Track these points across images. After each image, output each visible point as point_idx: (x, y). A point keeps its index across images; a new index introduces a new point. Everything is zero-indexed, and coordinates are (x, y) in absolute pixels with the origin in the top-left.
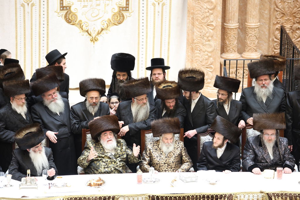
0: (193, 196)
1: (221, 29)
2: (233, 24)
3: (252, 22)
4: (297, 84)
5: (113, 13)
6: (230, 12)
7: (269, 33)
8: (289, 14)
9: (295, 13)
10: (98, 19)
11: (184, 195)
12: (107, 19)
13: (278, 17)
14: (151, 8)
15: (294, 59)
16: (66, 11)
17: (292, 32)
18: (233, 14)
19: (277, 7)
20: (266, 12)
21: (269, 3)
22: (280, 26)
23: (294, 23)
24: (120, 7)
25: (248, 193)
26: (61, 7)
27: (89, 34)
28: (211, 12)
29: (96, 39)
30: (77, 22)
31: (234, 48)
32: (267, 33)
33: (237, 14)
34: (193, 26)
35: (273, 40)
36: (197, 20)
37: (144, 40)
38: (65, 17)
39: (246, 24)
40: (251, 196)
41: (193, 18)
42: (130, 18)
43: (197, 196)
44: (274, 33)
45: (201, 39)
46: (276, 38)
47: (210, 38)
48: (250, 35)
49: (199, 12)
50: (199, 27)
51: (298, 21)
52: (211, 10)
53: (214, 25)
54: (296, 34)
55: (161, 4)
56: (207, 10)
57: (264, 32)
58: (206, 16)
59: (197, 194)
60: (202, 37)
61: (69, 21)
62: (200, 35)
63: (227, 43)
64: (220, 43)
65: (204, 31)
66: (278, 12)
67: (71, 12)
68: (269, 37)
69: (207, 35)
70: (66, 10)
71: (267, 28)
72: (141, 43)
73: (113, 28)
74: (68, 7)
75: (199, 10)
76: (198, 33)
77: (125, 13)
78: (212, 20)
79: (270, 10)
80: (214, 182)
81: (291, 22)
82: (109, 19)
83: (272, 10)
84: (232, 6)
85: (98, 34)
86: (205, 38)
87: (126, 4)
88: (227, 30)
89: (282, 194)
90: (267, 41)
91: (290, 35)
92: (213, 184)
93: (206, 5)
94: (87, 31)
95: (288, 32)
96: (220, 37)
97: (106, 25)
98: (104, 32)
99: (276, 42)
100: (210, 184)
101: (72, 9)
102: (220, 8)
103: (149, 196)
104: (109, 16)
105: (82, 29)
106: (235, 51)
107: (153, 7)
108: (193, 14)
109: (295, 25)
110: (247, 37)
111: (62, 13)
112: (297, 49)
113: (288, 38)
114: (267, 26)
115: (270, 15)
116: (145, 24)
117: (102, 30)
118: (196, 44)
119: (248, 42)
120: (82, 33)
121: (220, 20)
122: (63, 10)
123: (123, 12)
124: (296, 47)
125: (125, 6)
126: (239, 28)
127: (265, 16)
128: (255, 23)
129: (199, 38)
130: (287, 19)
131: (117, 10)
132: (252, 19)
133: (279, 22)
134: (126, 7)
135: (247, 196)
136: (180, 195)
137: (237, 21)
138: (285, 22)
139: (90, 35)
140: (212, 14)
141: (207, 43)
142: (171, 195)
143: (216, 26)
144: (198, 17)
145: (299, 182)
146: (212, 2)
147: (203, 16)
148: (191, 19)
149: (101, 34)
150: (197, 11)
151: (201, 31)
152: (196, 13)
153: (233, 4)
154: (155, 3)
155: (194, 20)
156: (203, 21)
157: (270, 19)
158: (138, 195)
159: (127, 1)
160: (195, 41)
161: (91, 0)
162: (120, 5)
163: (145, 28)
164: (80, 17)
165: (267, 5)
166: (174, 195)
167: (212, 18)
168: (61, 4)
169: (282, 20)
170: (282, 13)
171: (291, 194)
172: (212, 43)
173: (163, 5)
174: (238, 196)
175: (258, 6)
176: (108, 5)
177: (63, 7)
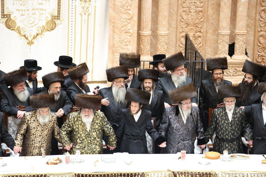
0: (112, 174)
1: (136, 36)
2: (147, 32)
3: (163, 31)
4: (199, 82)
5: (47, 21)
6: (145, 21)
7: (176, 40)
8: (192, 24)
9: (197, 24)
10: (34, 25)
11: (105, 173)
12: (41, 26)
13: (183, 27)
14: (78, 17)
15: (196, 61)
16: (7, 19)
17: (195, 39)
18: (146, 23)
19: (183, 18)
20: (174, 22)
21: (176, 15)
22: (185, 34)
23: (196, 32)
24: (53, 16)
25: (157, 172)
26: (2, 15)
27: (26, 38)
28: (128, 21)
29: (32, 42)
30: (16, 28)
31: (148, 52)
32: (174, 40)
33: (150, 24)
34: (114, 33)
35: (179, 45)
36: (117, 28)
37: (73, 44)
38: (6, 23)
39: (158, 32)
40: (160, 174)
41: (114, 26)
42: (61, 26)
43: (115, 174)
44: (180, 40)
45: (121, 44)
46: (182, 44)
47: (128, 43)
48: (160, 41)
49: (119, 21)
50: (119, 34)
51: (199, 31)
52: (128, 20)
53: (131, 33)
54: (198, 41)
55: (87, 14)
56: (125, 20)
57: (172, 39)
58: (124, 25)
59: (115, 173)
60: (121, 42)
61: (9, 27)
62: (120, 41)
63: (142, 47)
64: (136, 47)
65: (123, 37)
66: (183, 23)
67: (11, 19)
68: (176, 43)
69: (126, 40)
70: (7, 17)
71: (175, 36)
72: (70, 46)
73: (47, 34)
74: (8, 15)
75: (118, 20)
76: (118, 39)
77: (57, 21)
78: (129, 28)
79: (177, 21)
81: (194, 31)
82: (43, 26)
83: (179, 21)
84: (146, 17)
85: (34, 38)
86: (124, 43)
87: (58, 14)
88: (142, 36)
89: (185, 173)
90: (175, 47)
91: (193, 42)
92: (129, 164)
93: (124, 16)
94: (25, 36)
95: (191, 39)
96: (136, 43)
97: (41, 31)
98: (39, 36)
99: (182, 47)
100: (126, 164)
101: (12, 17)
102: (136, 18)
103: (75, 174)
104: (43, 23)
105: (20, 34)
106: (148, 55)
107: (80, 16)
108: (114, 23)
109: (197, 34)
110: (158, 43)
111: (3, 20)
112: (199, 53)
113: (191, 44)
114: (174, 34)
115: (177, 25)
116: (73, 31)
117: (38, 34)
118: (116, 48)
119: (159, 47)
120: (20, 37)
121: (136, 28)
122: (4, 17)
123: (55, 20)
124: (198, 51)
125: (57, 15)
126: (152, 35)
127: (173, 26)
128: (165, 31)
129: (119, 43)
130: (190, 28)
131: (50, 18)
132: (162, 28)
133: (184, 31)
134: (58, 16)
135: (156, 174)
136: (101, 173)
137: (150, 30)
138: (189, 31)
139: (27, 39)
140: (129, 23)
141: (126, 47)
142: (94, 174)
143: (133, 33)
144: (117, 25)
145: (199, 163)
146: (129, 14)
147: (122, 25)
148: (112, 27)
149: (37, 38)
150: (117, 20)
151: (120, 37)
152: (117, 22)
153: (147, 15)
154: (82, 13)
155: (115, 28)
156: (122, 29)
157: (177, 28)
158: (66, 174)
159: (58, 11)
160: (116, 45)
161: (28, 10)
162: (53, 14)
163: (73, 33)
164: (19, 24)
165: (175, 17)
166: (96, 174)
167: (129, 26)
168: (2, 12)
169: (187, 30)
170: (187, 24)
171: (192, 172)
172: (129, 47)
173: (89, 15)
174: (149, 174)
175: (167, 18)
176: (42, 14)
177: (4, 15)
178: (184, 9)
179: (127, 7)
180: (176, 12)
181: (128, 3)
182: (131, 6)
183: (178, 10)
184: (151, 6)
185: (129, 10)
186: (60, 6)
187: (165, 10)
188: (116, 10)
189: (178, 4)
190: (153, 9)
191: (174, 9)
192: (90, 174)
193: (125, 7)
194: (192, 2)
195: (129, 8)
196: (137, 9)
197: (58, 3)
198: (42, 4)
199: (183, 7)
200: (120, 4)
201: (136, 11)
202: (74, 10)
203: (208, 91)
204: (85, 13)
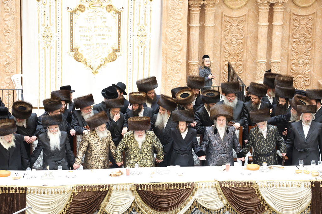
0: (166, 184)
1: (186, 64)
2: (195, 61)
5: (109, 54)
6: (192, 52)
7: (220, 68)
8: (234, 54)
9: (238, 54)
10: (98, 57)
11: (160, 184)
12: (104, 58)
13: (226, 56)
16: (75, 52)
17: (236, 67)
18: (194, 54)
19: (225, 49)
20: (218, 53)
21: (220, 46)
22: (227, 62)
23: (238, 61)
24: (114, 49)
25: (205, 182)
27: (91, 68)
28: (179, 52)
29: (96, 72)
30: (83, 60)
32: (219, 68)
33: (197, 54)
34: (167, 62)
35: (223, 72)
36: (169, 58)
38: (74, 56)
41: (166, 57)
42: (121, 57)
43: (169, 184)
44: (223, 68)
45: (172, 72)
46: (225, 71)
47: (178, 71)
50: (171, 63)
51: (240, 60)
52: (179, 51)
53: (181, 62)
54: (239, 68)
55: (143, 47)
56: (176, 51)
57: (217, 67)
58: (175, 55)
61: (77, 59)
62: (172, 69)
64: (186, 75)
65: (174, 66)
66: (226, 53)
67: (78, 53)
68: (220, 70)
69: (177, 69)
70: (75, 51)
71: (219, 64)
72: (129, 75)
73: (109, 64)
74: (76, 49)
75: (170, 51)
76: (170, 67)
77: (117, 54)
79: (221, 52)
81: (235, 60)
82: (106, 58)
83: (222, 51)
85: (98, 68)
86: (175, 71)
87: (118, 47)
88: (191, 65)
89: (229, 182)
90: (219, 74)
91: (235, 69)
92: (181, 175)
93: (175, 48)
94: (90, 66)
95: (233, 67)
96: (186, 71)
97: (103, 62)
98: (102, 67)
99: (225, 74)
100: (178, 175)
101: (79, 51)
102: (185, 50)
103: (135, 185)
104: (106, 55)
105: (86, 65)
107: (137, 49)
108: (166, 54)
111: (72, 54)
112: (240, 79)
113: (233, 71)
114: (219, 63)
115: (221, 55)
116: (131, 61)
117: (101, 65)
118: (169, 76)
120: (86, 68)
121: (185, 58)
122: (73, 51)
123: (116, 53)
124: (239, 77)
125: (117, 48)
126: (199, 64)
127: (217, 56)
129: (170, 71)
130: (232, 58)
131: (111, 51)
133: (227, 60)
134: (118, 49)
135: (204, 184)
136: (157, 184)
137: (198, 59)
138: (231, 60)
139: (92, 69)
140: (180, 54)
141: (176, 74)
142: (151, 184)
143: (183, 62)
144: (169, 56)
145: (241, 174)
146: (179, 46)
147: (173, 56)
148: (164, 58)
149: (100, 68)
150: (169, 52)
151: (172, 66)
152: (168, 53)
153: (194, 47)
154: (139, 46)
156: (173, 59)
157: (221, 57)
158: (127, 184)
159: (118, 45)
160: (168, 73)
161: (93, 44)
162: (114, 47)
164: (85, 56)
165: (219, 48)
166: (153, 184)
167: (179, 57)
168: (71, 47)
169: (229, 59)
170: (229, 54)
171: (235, 182)
172: (180, 74)
173: (145, 47)
174: (198, 184)
175: (212, 49)
176: (105, 47)
177: (72, 50)
178: (227, 41)
179: (177, 40)
180: (220, 44)
181: (178, 37)
182: (180, 39)
183: (221, 42)
184: (198, 39)
185: (179, 43)
186: (120, 40)
187: (210, 42)
188: (168, 43)
189: (221, 37)
190: (199, 42)
191: (218, 41)
192: (147, 184)
193: (176, 40)
194: (233, 36)
195: (179, 41)
196: (186, 41)
197: (118, 38)
198: (104, 39)
199: (226, 40)
200: (172, 38)
201: (186, 43)
202: (131, 43)
204: (141, 46)
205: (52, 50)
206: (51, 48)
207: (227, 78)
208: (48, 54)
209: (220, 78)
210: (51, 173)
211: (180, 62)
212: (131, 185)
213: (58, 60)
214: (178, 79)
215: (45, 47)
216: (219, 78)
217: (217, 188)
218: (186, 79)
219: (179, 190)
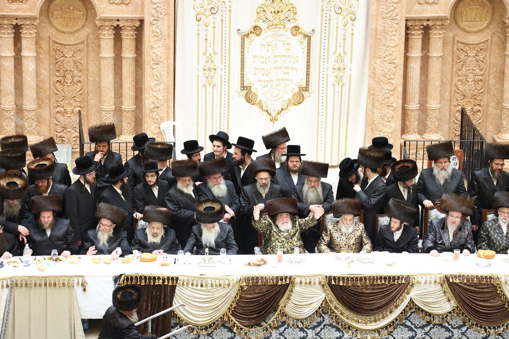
0: (370, 277)
1: (401, 110)
2: (413, 105)
3: (433, 104)
4: (477, 167)
5: (293, 93)
6: (411, 93)
7: (450, 115)
8: (470, 96)
9: (475, 95)
10: (278, 99)
11: (361, 276)
12: (287, 99)
13: (459, 99)
14: (331, 89)
15: (475, 141)
16: (247, 91)
17: (473, 114)
18: (413, 95)
19: (458, 89)
20: (447, 94)
21: (450, 85)
22: (460, 107)
23: (475, 106)
24: (300, 87)
25: (425, 275)
26: (241, 87)
27: (268, 113)
28: (391, 93)
29: (276, 119)
30: (257, 102)
31: (415, 130)
32: (448, 115)
33: (417, 96)
34: (374, 106)
35: (454, 122)
36: (378, 101)
37: (324, 120)
38: (246, 96)
39: (427, 105)
40: (429, 277)
41: (373, 99)
42: (310, 99)
43: (374, 277)
44: (455, 115)
45: (382, 120)
46: (457, 120)
47: (390, 119)
48: (431, 116)
49: (379, 93)
50: (379, 108)
51: (479, 104)
52: (391, 91)
53: (395, 106)
54: (477, 116)
55: (340, 85)
56: (387, 92)
57: (445, 114)
58: (386, 97)
59: (374, 276)
60: (383, 118)
61: (249, 101)
62: (381, 116)
63: (408, 124)
64: (400, 124)
65: (384, 112)
66: (459, 94)
67: (251, 92)
68: (450, 118)
69: (388, 116)
70: (247, 89)
71: (448, 110)
72: (320, 123)
73: (293, 108)
74: (248, 86)
75: (379, 91)
76: (378, 114)
77: (305, 94)
78: (392, 101)
79: (451, 92)
80: (392, 263)
81: (472, 104)
82: (289, 99)
83: (453, 92)
84: (413, 87)
85: (278, 113)
86: (386, 119)
87: (306, 85)
88: (408, 111)
89: (459, 276)
90: (448, 123)
91: (471, 117)
92: (391, 265)
93: (386, 87)
94: (267, 111)
95: (468, 114)
96: (401, 118)
97: (286, 105)
98: (283, 111)
99: (457, 124)
100: (388, 265)
101: (253, 89)
102: (400, 89)
103: (326, 277)
104: (289, 96)
105: (262, 109)
106: (416, 133)
107: (332, 87)
108: (373, 94)
109: (476, 107)
110: (428, 119)
111: (243, 93)
112: (478, 131)
113: (469, 120)
114: (448, 108)
115: (451, 97)
116: (324, 104)
117: (282, 109)
118: (376, 125)
119: (429, 124)
120: (262, 113)
121: (400, 101)
122: (244, 90)
123: (303, 92)
124: (476, 129)
125: (305, 86)
126: (420, 109)
127: (446, 98)
128: (436, 105)
129: (379, 119)
130: (467, 101)
131: (297, 90)
132: (432, 101)
133: (459, 104)
134: (306, 88)
135: (424, 277)
136: (357, 276)
137: (418, 103)
138: (466, 104)
139: (270, 115)
140: (392, 95)
141: (387, 124)
142: (348, 276)
143: (397, 107)
144: (378, 98)
145: (477, 264)
146: (392, 84)
147: (383, 97)
148: (371, 99)
149: (281, 114)
150: (377, 92)
151: (381, 112)
152: (377, 94)
153: (414, 86)
154: (335, 83)
155: (375, 101)
156: (383, 102)
157: (451, 101)
158: (315, 276)
159: (307, 81)
160: (375, 122)
161: (271, 81)
162: (300, 85)
163: (324, 108)
164: (260, 97)
165: (448, 87)
166: (351, 276)
167: (392, 99)
168: (241, 84)
169: (463, 102)
170: (463, 95)
171: (469, 276)
172: (392, 124)
173: (343, 85)
174: (416, 277)
175: (439, 88)
176: (288, 85)
177: (243, 87)
178: (460, 78)
179: (390, 76)
180: (450, 81)
181: (391, 71)
182: (394, 75)
183: (452, 79)
184: (419, 74)
185: (391, 79)
186: (309, 75)
187: (436, 79)
188: (377, 79)
189: (452, 71)
190: (421, 78)
191: (447, 77)
192: (344, 276)
193: (387, 76)
194: (469, 70)
195: (392, 76)
196: (402, 78)
197: (307, 72)
198: (288, 73)
199: (459, 76)
200: (380, 72)
201: (401, 80)
202: (325, 79)
203: (484, 183)
204: (338, 84)
205: (215, 88)
206: (214, 85)
207: (460, 129)
208: (210, 93)
209: (450, 129)
210: (211, 258)
211: (393, 106)
212: (320, 277)
213: (223, 102)
214: (390, 131)
215: (206, 83)
216: (447, 129)
217: (442, 284)
218: (400, 130)
219: (389, 285)
